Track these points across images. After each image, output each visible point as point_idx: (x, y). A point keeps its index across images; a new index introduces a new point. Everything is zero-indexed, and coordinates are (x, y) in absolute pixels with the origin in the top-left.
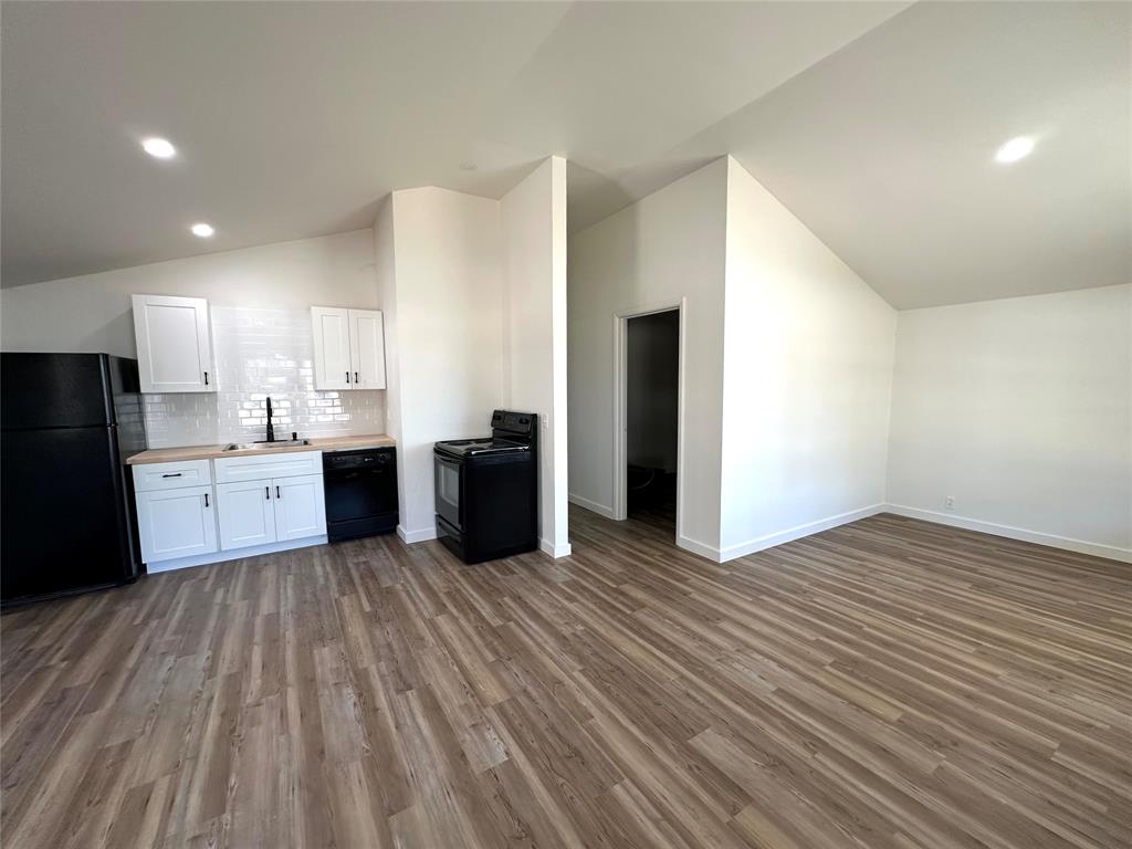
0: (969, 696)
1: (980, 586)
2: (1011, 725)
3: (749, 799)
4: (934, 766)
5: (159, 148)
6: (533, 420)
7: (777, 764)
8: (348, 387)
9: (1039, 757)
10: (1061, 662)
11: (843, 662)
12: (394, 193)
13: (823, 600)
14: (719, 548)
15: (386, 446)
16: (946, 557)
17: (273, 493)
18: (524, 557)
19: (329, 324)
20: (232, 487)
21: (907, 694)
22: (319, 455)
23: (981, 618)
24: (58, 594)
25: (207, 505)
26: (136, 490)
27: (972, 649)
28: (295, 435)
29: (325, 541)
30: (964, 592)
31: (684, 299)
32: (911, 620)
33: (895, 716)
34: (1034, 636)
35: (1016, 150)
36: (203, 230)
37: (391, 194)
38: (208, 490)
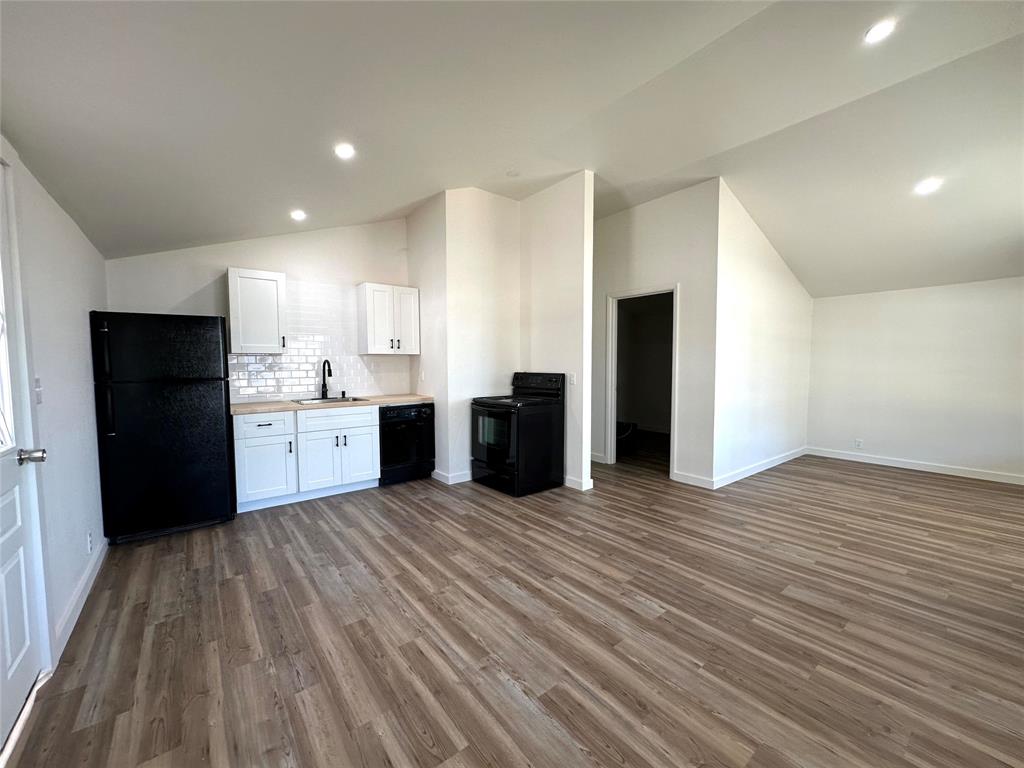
0: (941, 559)
1: (904, 497)
2: (977, 572)
3: (847, 620)
4: (947, 596)
5: (345, 151)
6: (560, 379)
7: (847, 600)
8: (391, 352)
9: (1006, 588)
10: (986, 538)
11: (847, 545)
12: (447, 192)
13: (805, 509)
14: (712, 478)
15: (426, 402)
16: (871, 481)
17: (341, 441)
18: (556, 490)
19: (378, 298)
20: (310, 436)
21: (904, 560)
22: (376, 409)
23: (920, 516)
24: (175, 529)
25: (291, 451)
26: (235, 437)
27: (926, 534)
28: (343, 393)
29: (376, 484)
30: (896, 501)
31: (679, 285)
32: (875, 518)
33: (905, 572)
34: (960, 525)
35: (929, 186)
36: (298, 215)
37: (444, 192)
38: (292, 438)
